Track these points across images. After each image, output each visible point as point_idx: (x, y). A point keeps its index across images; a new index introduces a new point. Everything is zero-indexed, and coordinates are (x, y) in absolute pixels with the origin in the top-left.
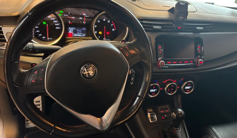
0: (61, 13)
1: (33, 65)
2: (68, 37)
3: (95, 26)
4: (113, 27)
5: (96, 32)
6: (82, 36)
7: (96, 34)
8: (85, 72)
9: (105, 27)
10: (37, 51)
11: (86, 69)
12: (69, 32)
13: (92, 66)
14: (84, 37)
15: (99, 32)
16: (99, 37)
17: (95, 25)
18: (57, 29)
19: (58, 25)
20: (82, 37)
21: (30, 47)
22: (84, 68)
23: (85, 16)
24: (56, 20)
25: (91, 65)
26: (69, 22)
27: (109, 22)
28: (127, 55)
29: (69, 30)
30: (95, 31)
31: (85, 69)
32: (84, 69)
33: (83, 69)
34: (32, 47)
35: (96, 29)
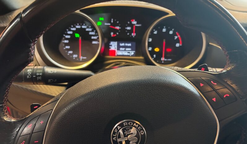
0: (101, 21)
1: (35, 107)
2: (109, 55)
3: (149, 40)
4: (178, 41)
5: (150, 49)
6: (128, 54)
7: (149, 51)
8: (119, 137)
9: (164, 40)
10: (49, 80)
11: (123, 131)
12: (110, 48)
13: (137, 124)
14: (132, 56)
15: (155, 48)
16: (155, 56)
17: (149, 37)
18: (94, 44)
19: (95, 38)
20: (129, 56)
21: (38, 74)
22: (119, 128)
23: (135, 24)
24: (92, 31)
25: (134, 123)
26: (112, 34)
27: (171, 32)
28: (214, 99)
29: (111, 45)
30: (149, 47)
31: (121, 131)
32: (118, 131)
33: (116, 131)
34: (41, 74)
35: (150, 44)
